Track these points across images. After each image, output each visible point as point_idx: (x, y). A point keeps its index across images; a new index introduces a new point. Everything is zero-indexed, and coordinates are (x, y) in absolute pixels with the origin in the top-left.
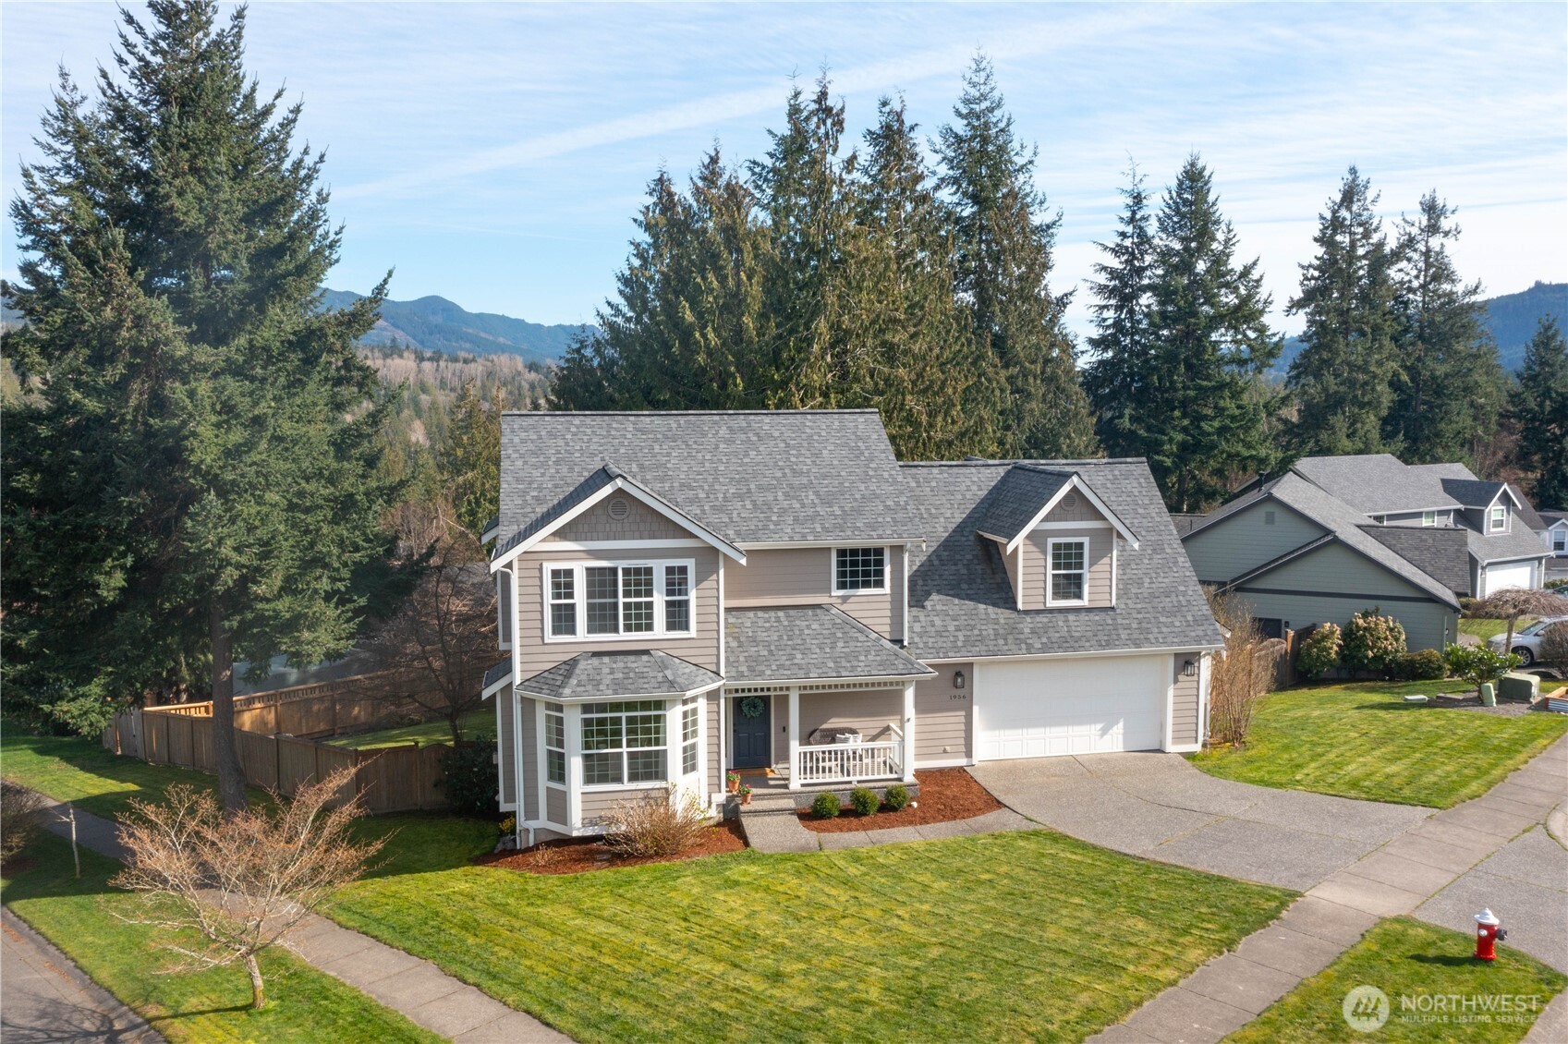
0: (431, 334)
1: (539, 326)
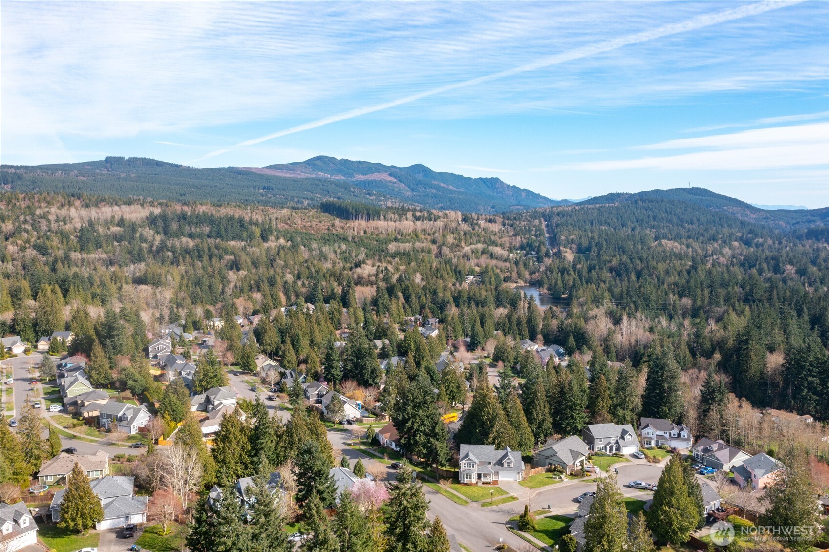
0: (417, 185)
1: (470, 179)
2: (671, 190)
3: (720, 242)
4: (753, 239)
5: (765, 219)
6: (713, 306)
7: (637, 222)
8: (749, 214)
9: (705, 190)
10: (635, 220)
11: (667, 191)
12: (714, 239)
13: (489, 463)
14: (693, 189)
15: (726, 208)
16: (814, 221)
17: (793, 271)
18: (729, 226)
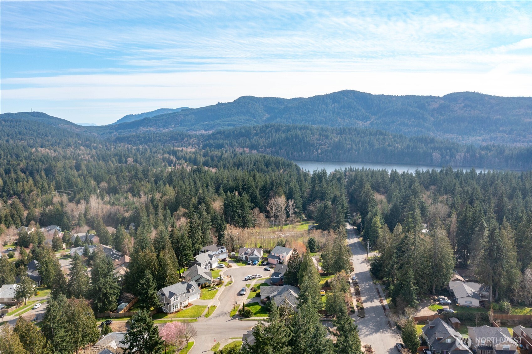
2: (19, 113)
3: (73, 147)
4: (90, 144)
5: (85, 132)
6: (122, 185)
7: (8, 136)
8: (75, 129)
9: (43, 114)
10: (6, 135)
11: (16, 114)
12: (69, 145)
13: (184, 293)
14: (34, 113)
15: (59, 125)
16: (113, 132)
17: (132, 161)
18: (71, 137)
